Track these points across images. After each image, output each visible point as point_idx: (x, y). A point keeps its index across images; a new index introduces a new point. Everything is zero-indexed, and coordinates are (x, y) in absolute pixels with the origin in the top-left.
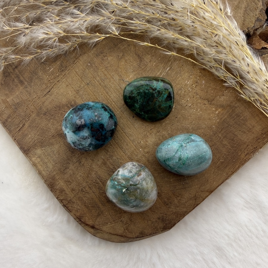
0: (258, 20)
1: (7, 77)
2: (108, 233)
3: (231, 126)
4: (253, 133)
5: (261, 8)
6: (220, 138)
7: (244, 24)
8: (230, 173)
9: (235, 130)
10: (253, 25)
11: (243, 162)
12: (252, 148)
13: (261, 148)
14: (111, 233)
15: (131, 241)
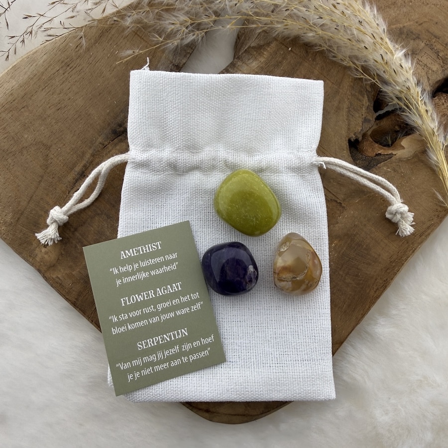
0: (366, 120)
1: (66, 244)
2: (226, 414)
3: (352, 259)
4: (380, 263)
5: (367, 105)
6: (342, 276)
7: (349, 129)
8: (360, 316)
9: (358, 263)
10: (360, 129)
11: (373, 302)
12: (381, 282)
13: (392, 279)
14: (229, 414)
15: (255, 420)
